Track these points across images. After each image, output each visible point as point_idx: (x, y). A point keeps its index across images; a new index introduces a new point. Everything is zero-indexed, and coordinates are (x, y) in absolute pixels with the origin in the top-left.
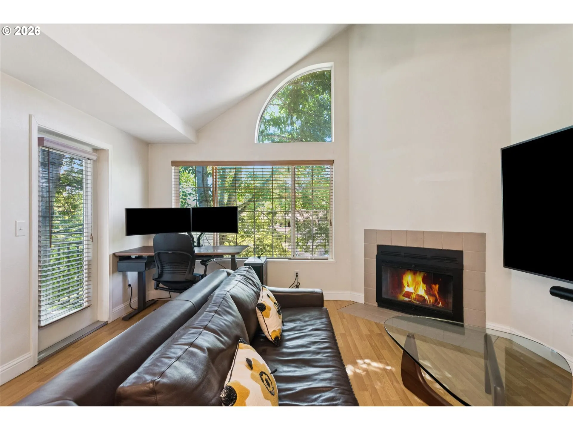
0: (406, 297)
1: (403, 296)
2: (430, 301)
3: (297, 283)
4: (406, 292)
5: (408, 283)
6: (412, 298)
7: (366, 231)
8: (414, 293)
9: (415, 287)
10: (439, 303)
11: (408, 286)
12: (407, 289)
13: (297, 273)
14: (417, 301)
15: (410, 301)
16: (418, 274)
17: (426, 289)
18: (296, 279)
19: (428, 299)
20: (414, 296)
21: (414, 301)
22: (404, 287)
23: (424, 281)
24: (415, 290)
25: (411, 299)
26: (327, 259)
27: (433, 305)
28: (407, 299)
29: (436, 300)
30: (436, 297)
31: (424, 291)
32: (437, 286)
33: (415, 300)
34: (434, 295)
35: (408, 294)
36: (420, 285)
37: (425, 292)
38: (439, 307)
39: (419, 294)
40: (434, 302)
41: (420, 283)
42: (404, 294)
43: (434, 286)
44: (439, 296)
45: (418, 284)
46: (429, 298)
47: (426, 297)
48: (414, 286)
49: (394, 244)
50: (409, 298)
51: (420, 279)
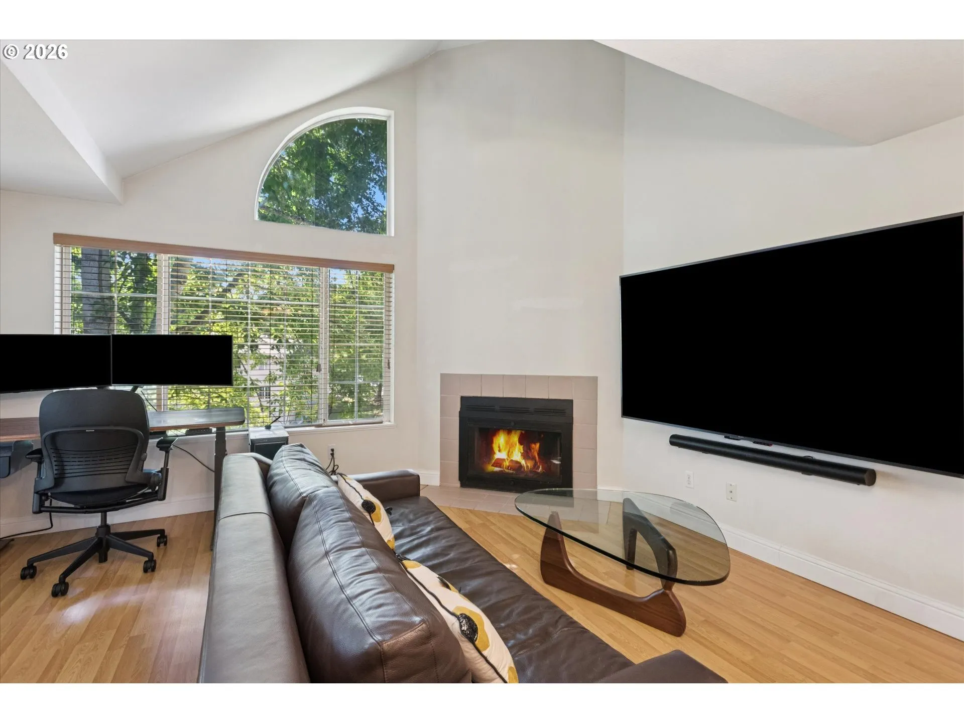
0: (496, 466)
1: (493, 466)
3: (334, 466)
4: (498, 459)
5: (499, 447)
6: (504, 466)
7: (443, 376)
8: (507, 460)
9: (509, 452)
10: (538, 468)
11: (500, 451)
12: (498, 455)
13: (333, 450)
14: (510, 470)
15: (501, 473)
16: (513, 432)
17: (522, 452)
18: (333, 460)
19: (525, 465)
20: (507, 463)
21: (507, 471)
22: (494, 453)
23: (521, 442)
24: (508, 455)
25: (503, 468)
27: (531, 471)
28: (497, 469)
29: (536, 463)
30: (536, 461)
31: (520, 454)
32: (538, 445)
33: (508, 469)
34: (533, 458)
35: (499, 463)
36: (515, 447)
37: (522, 456)
38: (538, 473)
39: (514, 459)
40: (532, 467)
41: (516, 444)
42: (494, 463)
43: (533, 445)
44: (539, 458)
45: (513, 446)
46: (526, 463)
47: (523, 462)
48: (507, 451)
49: (485, 394)
50: (500, 467)
51: (515, 438)
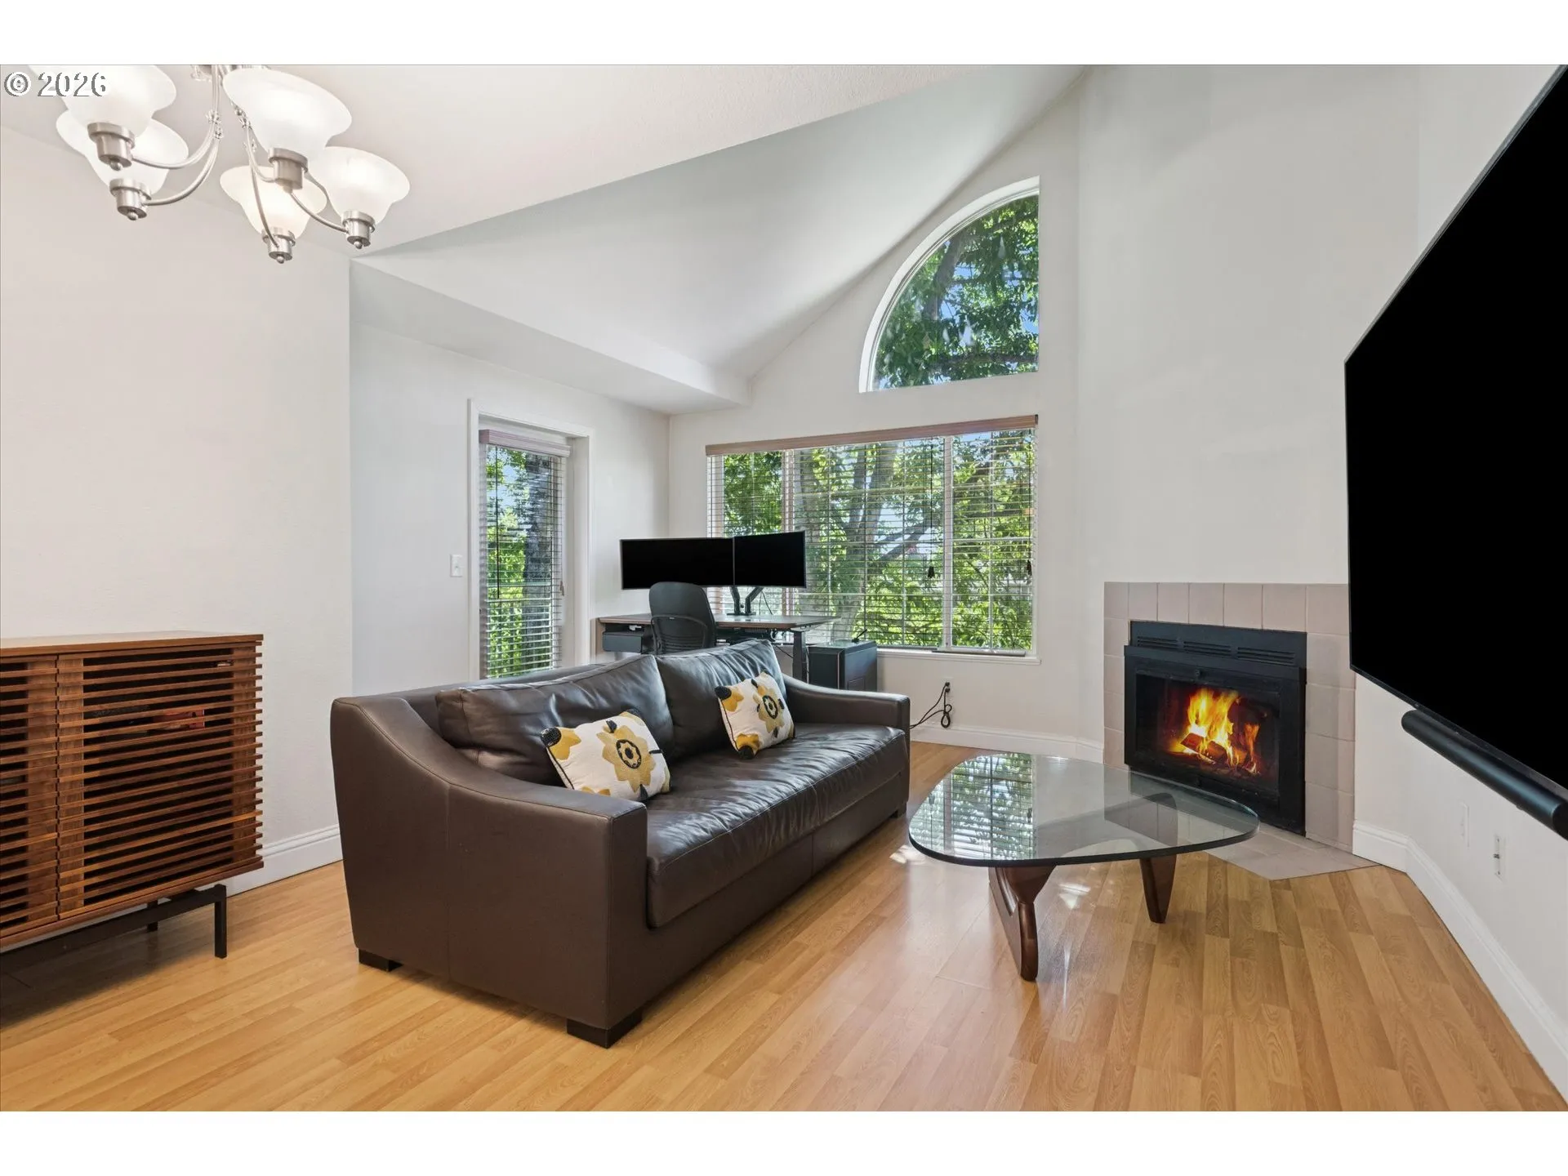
0: (1188, 746)
1: (1184, 743)
2: (1235, 759)
4: (1192, 735)
5: (1197, 716)
6: (1201, 750)
7: (1109, 586)
8: (1207, 740)
9: (1211, 727)
10: (1251, 765)
11: (1197, 722)
12: (1193, 729)
13: (947, 684)
14: (1208, 757)
15: (1195, 755)
16: (1222, 698)
17: (1231, 733)
19: (1232, 755)
20: (1204, 746)
21: (1203, 757)
22: (1189, 724)
23: (1231, 717)
24: (1209, 733)
25: (1198, 751)
26: (1023, 656)
27: (1239, 768)
28: (1188, 751)
29: (1247, 759)
30: (1249, 753)
31: (1227, 736)
32: (1256, 728)
33: (1205, 755)
34: (1246, 748)
35: (1193, 741)
36: (1221, 723)
37: (1229, 739)
38: (1249, 774)
39: (1217, 742)
40: (1242, 761)
41: (1223, 718)
42: (1186, 739)
43: (1249, 727)
44: (1255, 751)
45: (1219, 719)
46: (1234, 753)
47: (1229, 750)
48: (1208, 726)
50: (1193, 748)
51: (1224, 707)
